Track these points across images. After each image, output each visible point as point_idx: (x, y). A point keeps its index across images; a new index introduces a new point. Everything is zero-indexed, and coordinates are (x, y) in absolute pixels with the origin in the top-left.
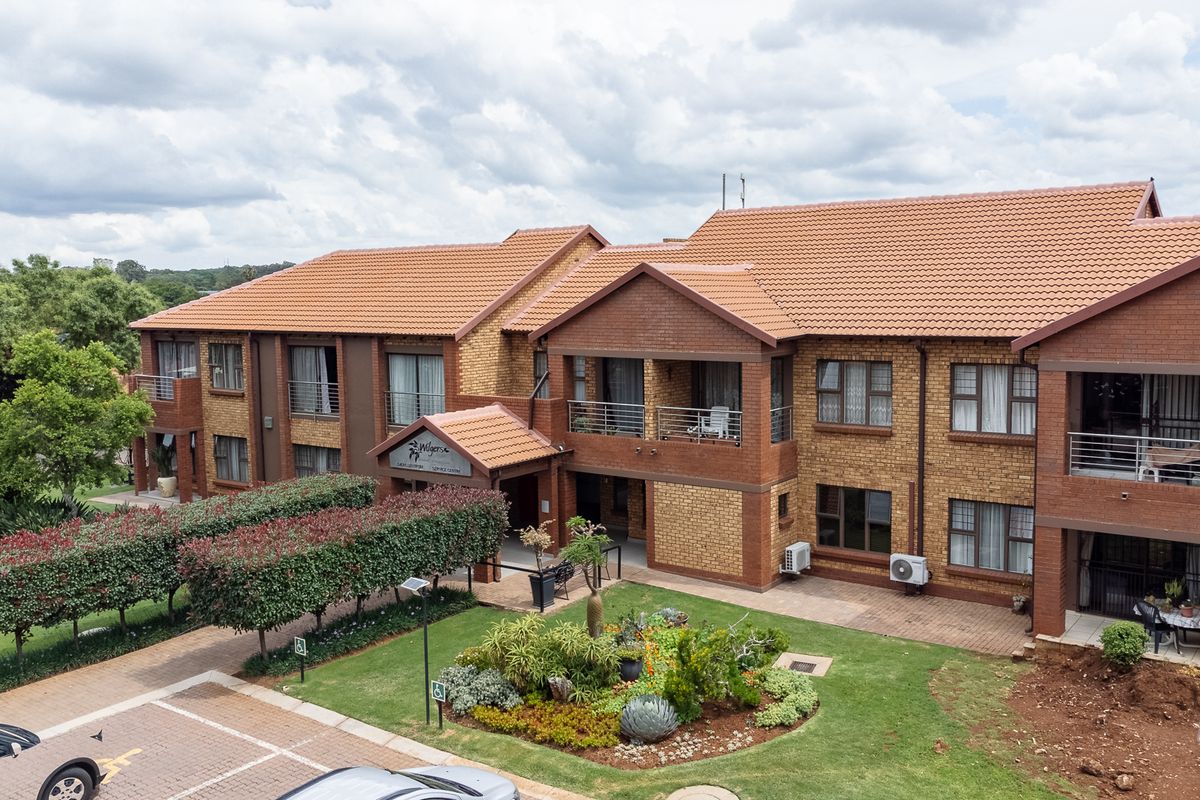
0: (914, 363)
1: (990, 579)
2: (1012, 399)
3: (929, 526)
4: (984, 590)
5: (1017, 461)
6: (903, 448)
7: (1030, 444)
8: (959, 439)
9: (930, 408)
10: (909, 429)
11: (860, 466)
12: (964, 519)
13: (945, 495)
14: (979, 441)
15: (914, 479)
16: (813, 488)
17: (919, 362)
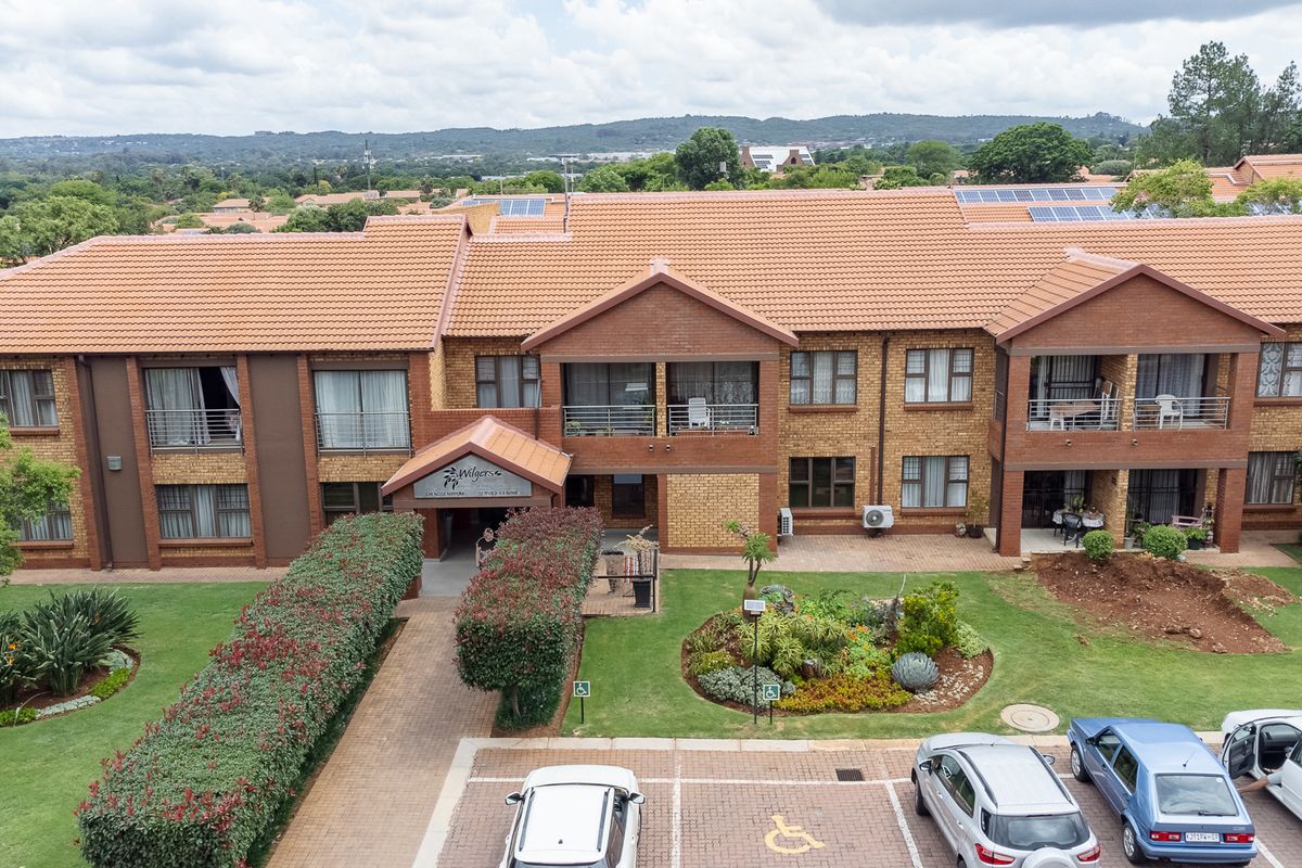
0: (877, 351)
1: (933, 515)
2: (952, 374)
3: (886, 480)
4: (929, 523)
5: (954, 422)
6: (866, 420)
7: (966, 409)
8: (912, 410)
9: (889, 386)
10: (871, 404)
11: (829, 439)
12: (913, 472)
13: (900, 454)
14: (927, 409)
15: (875, 444)
16: (787, 461)
17: (880, 350)
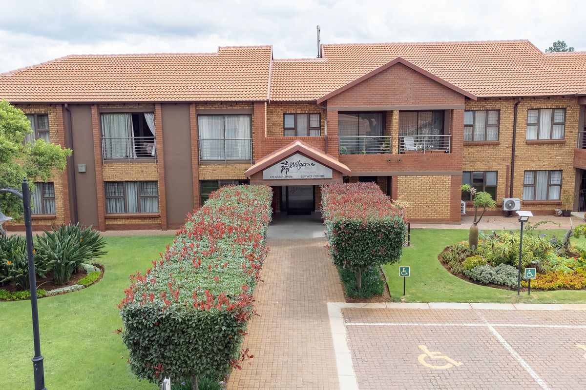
0: (511, 110)
1: (542, 204)
2: (553, 123)
3: (515, 184)
4: (539, 209)
5: (555, 151)
6: (504, 149)
7: (561, 143)
8: (530, 143)
9: (518, 130)
10: (507, 141)
11: (483, 161)
12: (529, 180)
13: (523, 169)
14: (539, 143)
15: (509, 163)
17: (513, 109)
